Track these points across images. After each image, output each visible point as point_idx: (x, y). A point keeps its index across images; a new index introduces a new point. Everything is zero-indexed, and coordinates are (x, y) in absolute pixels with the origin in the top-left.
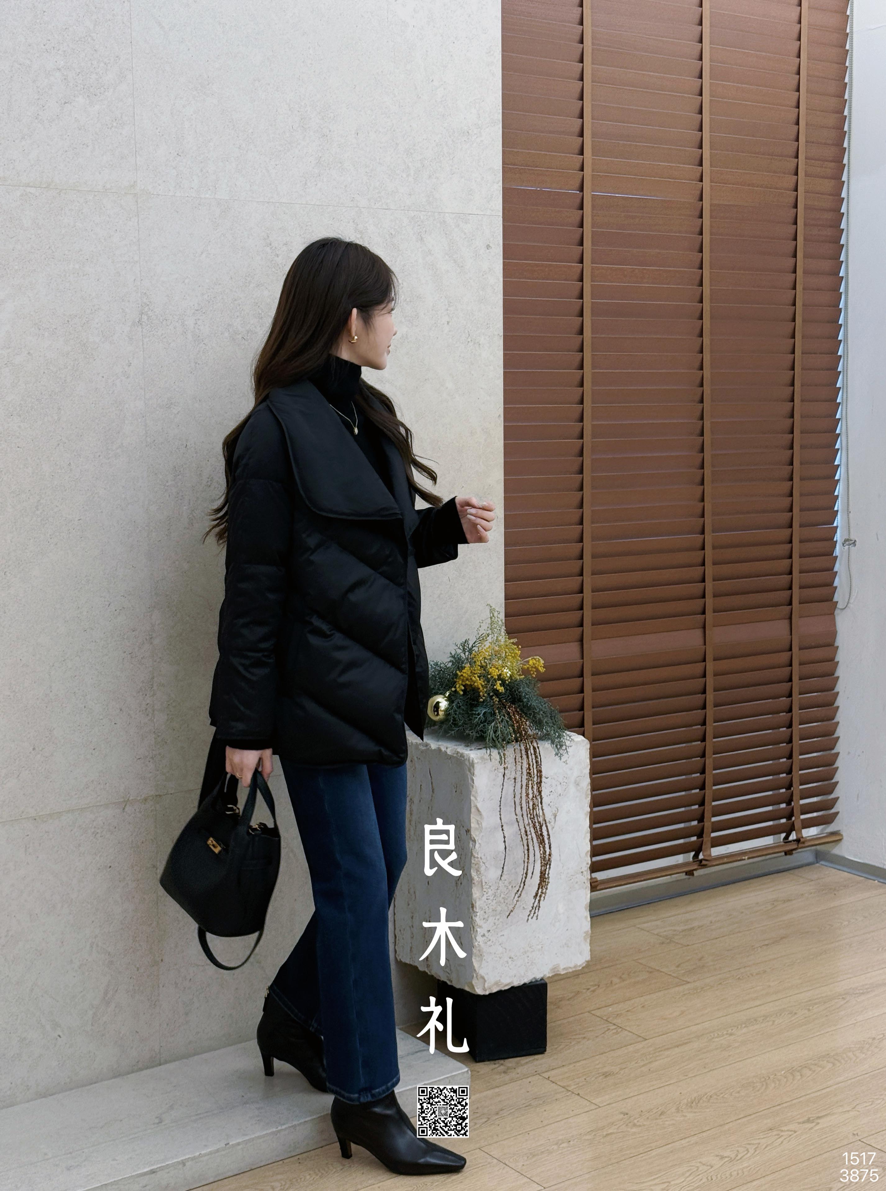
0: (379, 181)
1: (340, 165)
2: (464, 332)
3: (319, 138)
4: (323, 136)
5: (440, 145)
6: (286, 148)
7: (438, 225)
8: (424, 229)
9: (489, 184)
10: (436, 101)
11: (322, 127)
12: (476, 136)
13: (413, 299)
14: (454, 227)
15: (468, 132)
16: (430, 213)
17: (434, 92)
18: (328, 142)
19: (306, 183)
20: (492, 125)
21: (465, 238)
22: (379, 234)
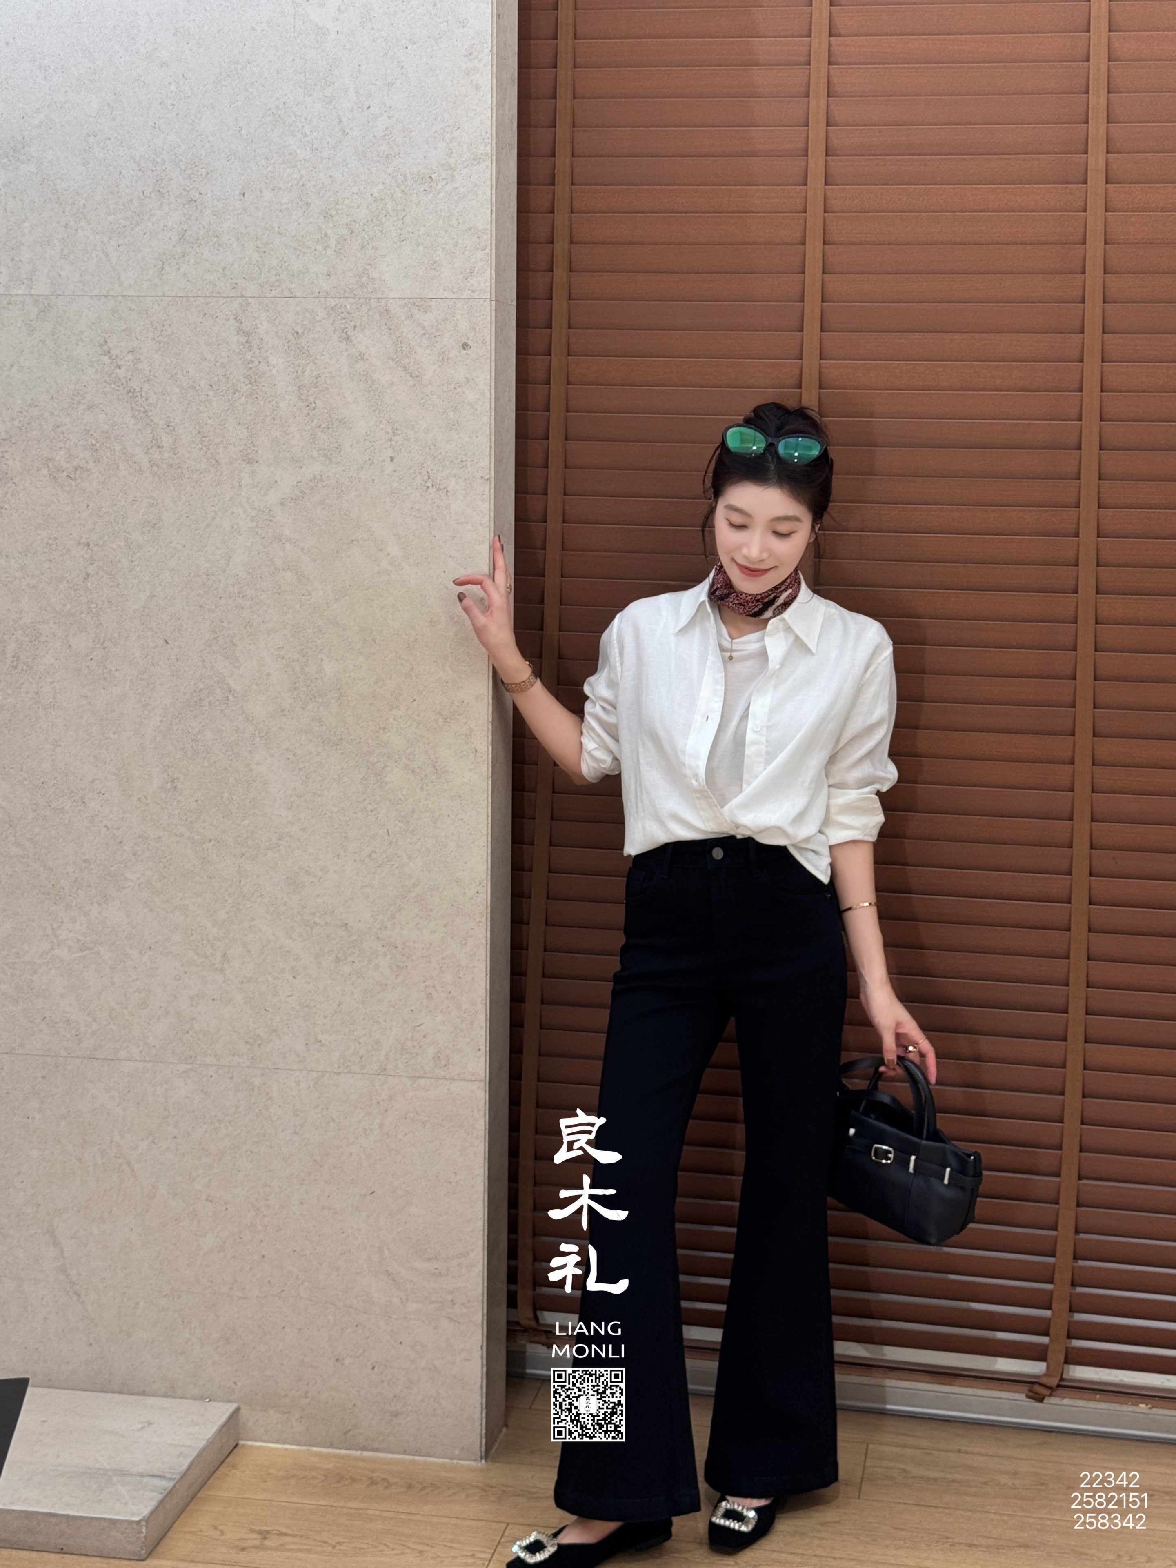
0: (277, 258)
1: (215, 240)
2: (420, 473)
3: (184, 205)
4: (190, 201)
5: (382, 200)
6: (134, 222)
7: (377, 316)
8: (352, 324)
9: (467, 253)
10: (374, 137)
11: (188, 189)
12: (445, 182)
13: (333, 425)
14: (403, 318)
15: (431, 177)
16: (362, 301)
17: (370, 124)
18: (197, 209)
19: (163, 268)
20: (475, 163)
21: (424, 334)
22: (276, 333)
